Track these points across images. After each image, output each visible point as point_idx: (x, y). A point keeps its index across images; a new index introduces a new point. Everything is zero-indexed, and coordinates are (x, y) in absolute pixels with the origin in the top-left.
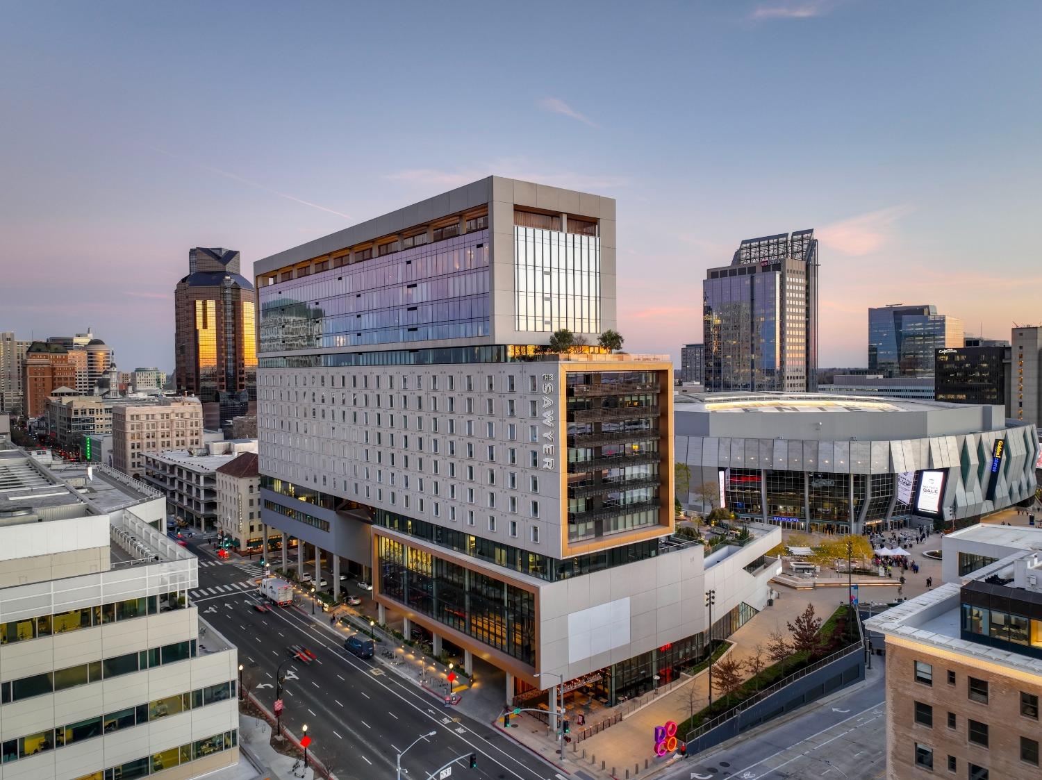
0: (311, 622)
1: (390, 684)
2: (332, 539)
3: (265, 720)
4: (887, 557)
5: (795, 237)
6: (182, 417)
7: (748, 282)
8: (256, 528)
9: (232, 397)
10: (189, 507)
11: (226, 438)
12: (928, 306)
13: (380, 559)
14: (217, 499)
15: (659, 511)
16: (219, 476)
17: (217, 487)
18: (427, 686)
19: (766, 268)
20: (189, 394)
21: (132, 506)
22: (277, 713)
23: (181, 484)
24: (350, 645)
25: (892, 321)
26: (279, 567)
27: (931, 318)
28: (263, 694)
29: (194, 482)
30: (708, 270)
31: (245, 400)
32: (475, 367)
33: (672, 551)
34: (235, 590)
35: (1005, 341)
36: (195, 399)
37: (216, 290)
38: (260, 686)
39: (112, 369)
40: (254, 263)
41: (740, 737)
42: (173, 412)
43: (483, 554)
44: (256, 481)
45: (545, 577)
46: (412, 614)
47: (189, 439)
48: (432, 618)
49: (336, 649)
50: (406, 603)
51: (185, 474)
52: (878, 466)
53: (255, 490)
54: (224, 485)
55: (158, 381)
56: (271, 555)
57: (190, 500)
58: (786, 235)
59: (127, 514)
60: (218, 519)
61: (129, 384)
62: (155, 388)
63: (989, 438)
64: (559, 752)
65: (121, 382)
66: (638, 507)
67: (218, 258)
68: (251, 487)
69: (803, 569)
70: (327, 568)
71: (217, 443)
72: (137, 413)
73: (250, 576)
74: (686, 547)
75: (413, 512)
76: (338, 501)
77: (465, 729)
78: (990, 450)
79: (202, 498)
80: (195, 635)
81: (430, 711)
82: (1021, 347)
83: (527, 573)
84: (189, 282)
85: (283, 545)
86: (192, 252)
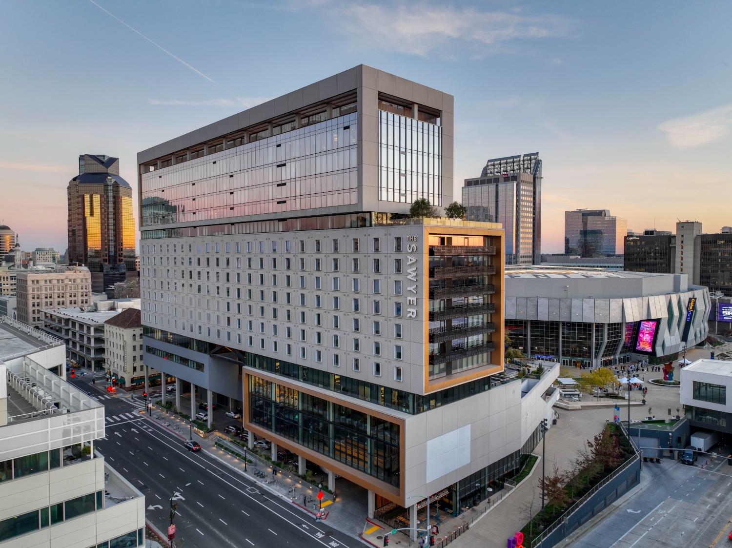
1: (264, 501)
2: (206, 377)
3: (158, 541)
5: (525, 158)
6: (74, 282)
7: (494, 189)
8: (139, 368)
9: (113, 268)
10: (81, 352)
11: (109, 298)
12: (604, 210)
13: (250, 394)
14: (105, 346)
15: (491, 353)
16: (107, 328)
17: (105, 336)
18: (297, 502)
19: (506, 179)
20: (80, 265)
21: (32, 353)
22: (171, 537)
23: (74, 334)
25: (581, 220)
26: (158, 399)
27: (607, 218)
28: (154, 515)
29: (85, 332)
30: (465, 180)
31: (123, 271)
32: (342, 232)
33: (499, 385)
34: (123, 420)
35: (669, 232)
36: (84, 268)
37: (101, 186)
38: (151, 507)
39: (17, 248)
40: (138, 154)
41: (567, 540)
42: (67, 278)
43: (347, 391)
44: (138, 331)
45: (407, 411)
46: (280, 440)
47: (80, 298)
48: (298, 443)
50: (273, 430)
51: (77, 325)
52: (615, 318)
53: (138, 338)
54: (112, 334)
55: (54, 258)
56: (152, 390)
57: (82, 347)
58: (519, 156)
59: (27, 361)
60: (106, 361)
61: (31, 260)
62: (51, 263)
63: (685, 297)
65: (24, 259)
66: (476, 349)
67: (102, 163)
68: (134, 335)
69: (570, 395)
71: (103, 303)
72: (37, 279)
74: (509, 382)
75: (282, 355)
76: (212, 346)
77: (338, 543)
78: (685, 305)
79: (92, 344)
80: (101, 485)
81: (304, 526)
82: (682, 236)
84: (79, 181)
85: (163, 380)
86: (82, 158)
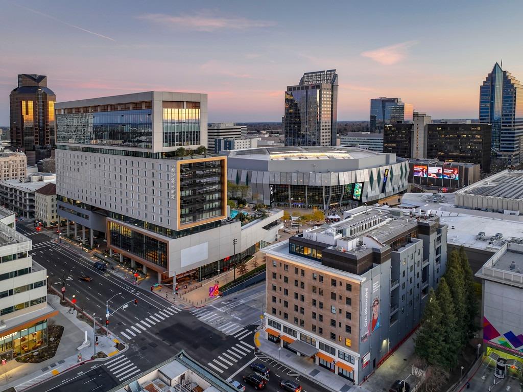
0: (80, 257)
1: (112, 279)
2: (90, 222)
3: (58, 295)
4: (332, 219)
5: (328, 73)
6: (15, 162)
7: (305, 93)
8: (55, 217)
9: (42, 148)
10: (20, 207)
11: (39, 171)
12: (397, 98)
13: (111, 231)
14: (36, 204)
15: (220, 210)
16: (36, 194)
17: (35, 198)
19: (313, 87)
20: (19, 151)
22: (63, 292)
23: (16, 197)
24: (96, 265)
25: (381, 105)
26: (66, 234)
27: (398, 104)
28: (56, 286)
29: (23, 196)
30: (288, 87)
31: (50, 149)
32: (148, 159)
34: (44, 245)
36: (22, 153)
37: (33, 96)
38: (56, 283)
41: (245, 289)
42: (10, 160)
43: (151, 229)
44: (55, 197)
45: (172, 237)
46: (123, 252)
47: (19, 172)
48: (131, 253)
49: (90, 267)
50: (121, 248)
51: (18, 192)
52: (333, 183)
53: (55, 200)
54: (39, 198)
56: (62, 228)
57: (21, 204)
58: (324, 71)
60: (36, 213)
64: (174, 298)
66: (212, 209)
67: (35, 79)
68: (53, 199)
70: (88, 233)
71: (35, 176)
73: (52, 239)
74: (234, 222)
76: (93, 207)
77: (140, 293)
78: (383, 174)
79: (28, 203)
80: (31, 266)
81: (126, 287)
82: (418, 125)
83: (166, 236)
84: (18, 91)
85: (68, 223)
86: (20, 76)
